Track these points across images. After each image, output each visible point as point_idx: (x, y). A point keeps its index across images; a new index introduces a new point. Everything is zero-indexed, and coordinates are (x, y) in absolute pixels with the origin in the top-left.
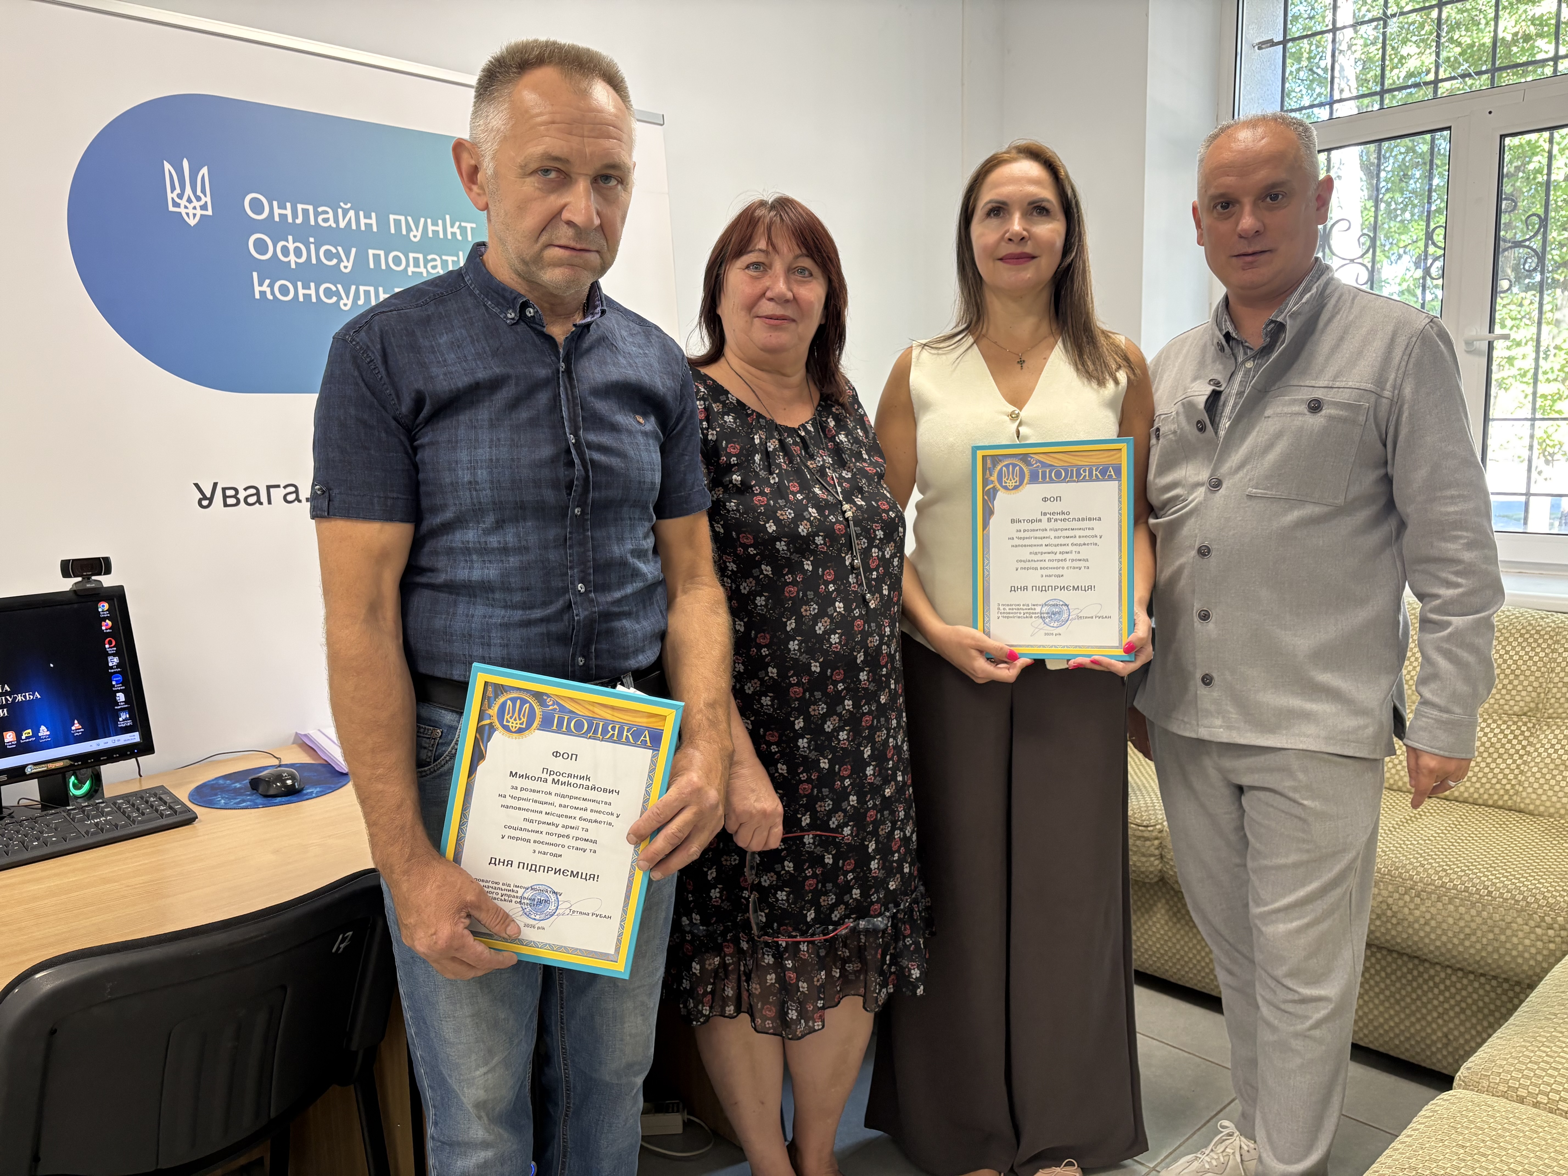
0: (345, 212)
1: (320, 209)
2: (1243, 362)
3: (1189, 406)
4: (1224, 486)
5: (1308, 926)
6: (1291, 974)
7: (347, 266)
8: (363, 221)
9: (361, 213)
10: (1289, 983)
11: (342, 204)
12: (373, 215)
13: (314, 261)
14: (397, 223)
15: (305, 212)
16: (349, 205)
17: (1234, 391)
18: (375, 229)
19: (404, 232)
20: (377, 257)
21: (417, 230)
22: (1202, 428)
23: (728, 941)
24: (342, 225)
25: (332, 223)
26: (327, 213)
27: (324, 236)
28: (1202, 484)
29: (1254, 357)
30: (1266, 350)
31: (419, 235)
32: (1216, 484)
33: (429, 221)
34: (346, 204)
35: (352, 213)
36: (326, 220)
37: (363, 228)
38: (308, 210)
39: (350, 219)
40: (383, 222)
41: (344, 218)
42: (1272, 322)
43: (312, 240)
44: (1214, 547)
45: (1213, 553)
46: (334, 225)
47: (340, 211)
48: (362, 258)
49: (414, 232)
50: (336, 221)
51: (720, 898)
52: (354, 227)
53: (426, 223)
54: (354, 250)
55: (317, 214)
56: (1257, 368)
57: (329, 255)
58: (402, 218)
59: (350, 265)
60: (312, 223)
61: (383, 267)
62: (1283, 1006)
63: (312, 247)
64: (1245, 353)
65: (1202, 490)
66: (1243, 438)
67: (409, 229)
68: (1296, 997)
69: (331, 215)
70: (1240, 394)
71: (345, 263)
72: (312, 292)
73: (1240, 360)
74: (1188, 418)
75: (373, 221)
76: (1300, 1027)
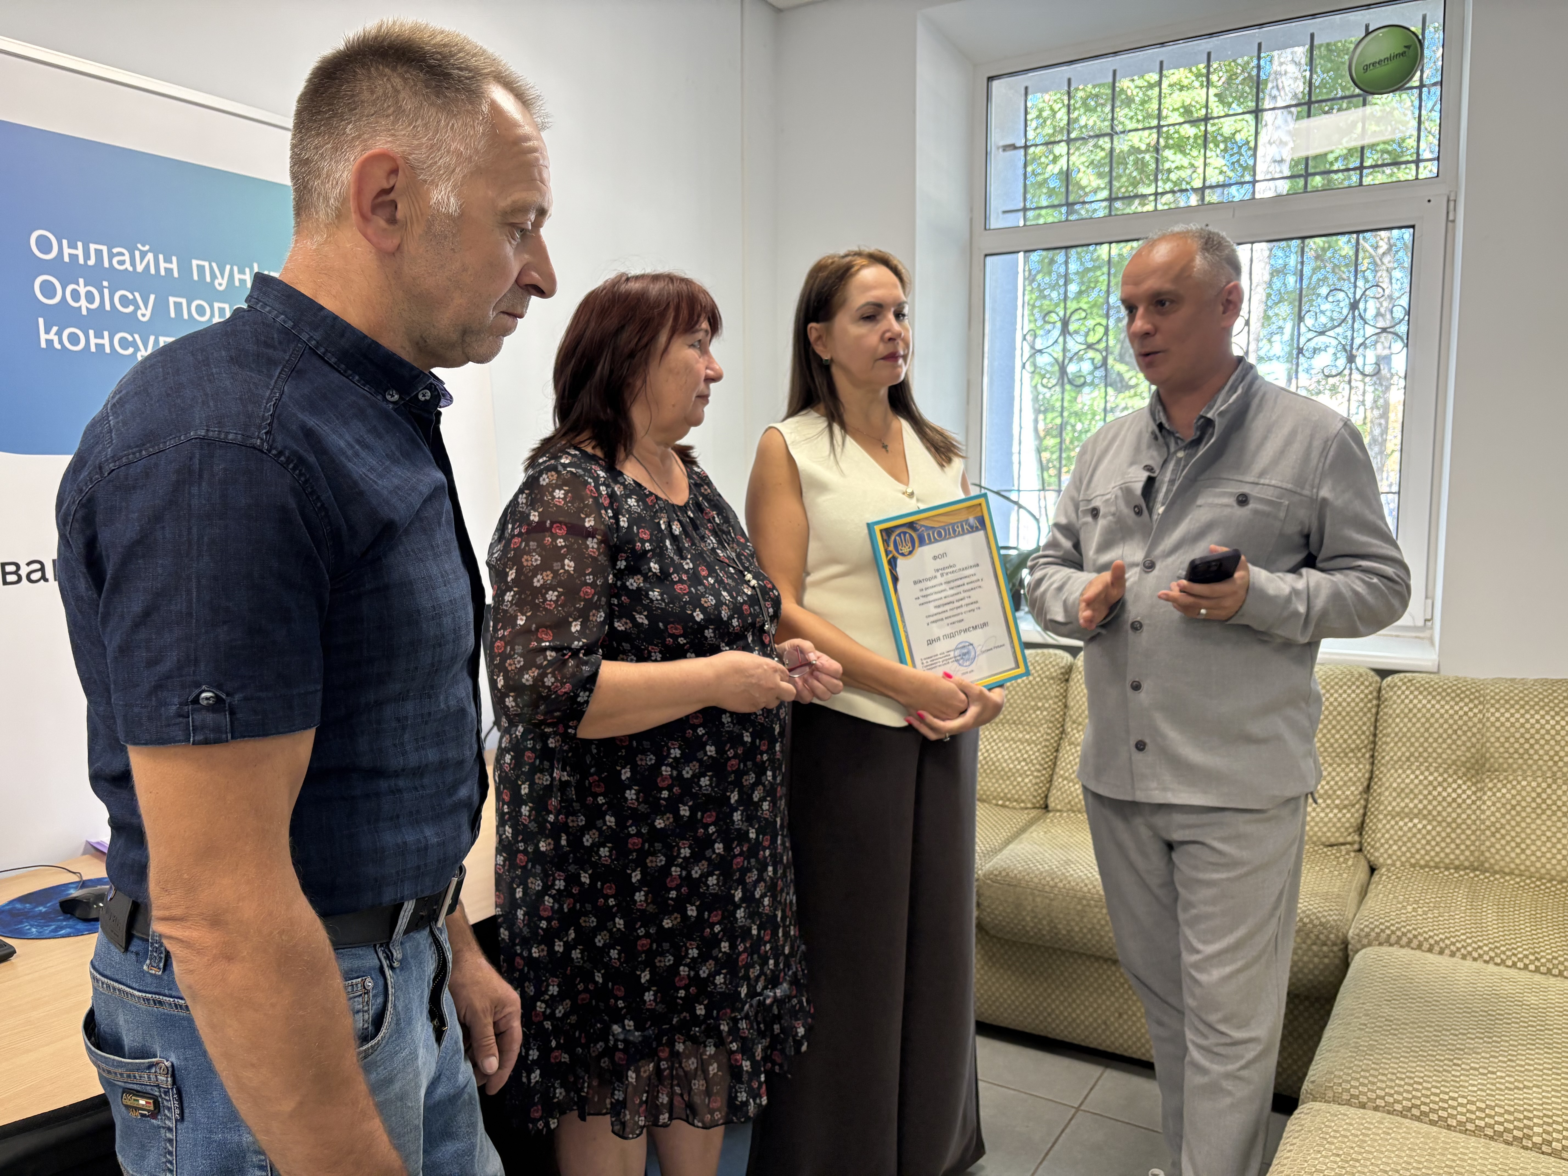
0: (143, 255)
1: (115, 250)
2: (1175, 452)
3: (1127, 491)
4: (1157, 567)
5: (1239, 971)
6: (1225, 1020)
7: (145, 314)
8: (163, 265)
9: (161, 257)
10: (1222, 1028)
11: (139, 246)
12: (174, 259)
13: (108, 307)
14: (201, 269)
15: (99, 253)
16: (147, 248)
17: (1167, 479)
18: (176, 275)
19: (208, 279)
20: (178, 306)
21: (223, 277)
22: (1139, 513)
23: (663, 1045)
24: (140, 268)
25: (128, 266)
26: (122, 254)
27: (119, 279)
28: (1137, 565)
29: (1185, 448)
30: (1196, 443)
31: (225, 282)
32: (1149, 566)
33: (236, 269)
34: (144, 246)
35: (150, 256)
36: (121, 263)
37: (163, 273)
38: (101, 251)
39: (148, 262)
40: (185, 268)
41: (142, 261)
42: (1202, 417)
43: (105, 284)
44: (1146, 622)
45: (1145, 628)
46: (130, 269)
47: (137, 253)
48: (161, 307)
49: (220, 280)
50: (133, 263)
51: (655, 1000)
52: (153, 271)
53: (231, 271)
54: (152, 297)
55: (111, 256)
56: (1189, 457)
57: (124, 301)
58: (206, 264)
59: (148, 313)
60: (106, 265)
61: (186, 316)
62: (1215, 1049)
63: (106, 291)
64: (1177, 443)
65: (1137, 570)
66: (1176, 523)
67: (213, 276)
68: (1228, 1041)
69: (127, 257)
70: (1172, 482)
71: (143, 311)
72: (106, 341)
73: (1172, 449)
74: (1127, 503)
75: (174, 266)
76: (1230, 1067)
